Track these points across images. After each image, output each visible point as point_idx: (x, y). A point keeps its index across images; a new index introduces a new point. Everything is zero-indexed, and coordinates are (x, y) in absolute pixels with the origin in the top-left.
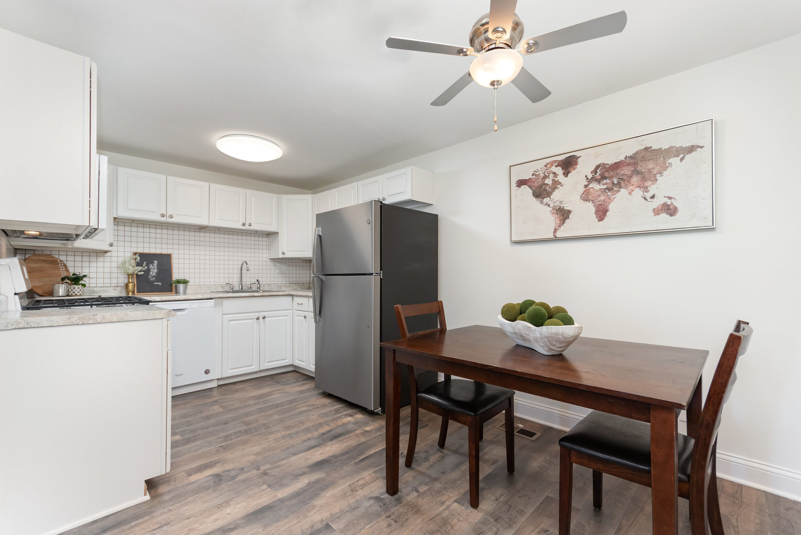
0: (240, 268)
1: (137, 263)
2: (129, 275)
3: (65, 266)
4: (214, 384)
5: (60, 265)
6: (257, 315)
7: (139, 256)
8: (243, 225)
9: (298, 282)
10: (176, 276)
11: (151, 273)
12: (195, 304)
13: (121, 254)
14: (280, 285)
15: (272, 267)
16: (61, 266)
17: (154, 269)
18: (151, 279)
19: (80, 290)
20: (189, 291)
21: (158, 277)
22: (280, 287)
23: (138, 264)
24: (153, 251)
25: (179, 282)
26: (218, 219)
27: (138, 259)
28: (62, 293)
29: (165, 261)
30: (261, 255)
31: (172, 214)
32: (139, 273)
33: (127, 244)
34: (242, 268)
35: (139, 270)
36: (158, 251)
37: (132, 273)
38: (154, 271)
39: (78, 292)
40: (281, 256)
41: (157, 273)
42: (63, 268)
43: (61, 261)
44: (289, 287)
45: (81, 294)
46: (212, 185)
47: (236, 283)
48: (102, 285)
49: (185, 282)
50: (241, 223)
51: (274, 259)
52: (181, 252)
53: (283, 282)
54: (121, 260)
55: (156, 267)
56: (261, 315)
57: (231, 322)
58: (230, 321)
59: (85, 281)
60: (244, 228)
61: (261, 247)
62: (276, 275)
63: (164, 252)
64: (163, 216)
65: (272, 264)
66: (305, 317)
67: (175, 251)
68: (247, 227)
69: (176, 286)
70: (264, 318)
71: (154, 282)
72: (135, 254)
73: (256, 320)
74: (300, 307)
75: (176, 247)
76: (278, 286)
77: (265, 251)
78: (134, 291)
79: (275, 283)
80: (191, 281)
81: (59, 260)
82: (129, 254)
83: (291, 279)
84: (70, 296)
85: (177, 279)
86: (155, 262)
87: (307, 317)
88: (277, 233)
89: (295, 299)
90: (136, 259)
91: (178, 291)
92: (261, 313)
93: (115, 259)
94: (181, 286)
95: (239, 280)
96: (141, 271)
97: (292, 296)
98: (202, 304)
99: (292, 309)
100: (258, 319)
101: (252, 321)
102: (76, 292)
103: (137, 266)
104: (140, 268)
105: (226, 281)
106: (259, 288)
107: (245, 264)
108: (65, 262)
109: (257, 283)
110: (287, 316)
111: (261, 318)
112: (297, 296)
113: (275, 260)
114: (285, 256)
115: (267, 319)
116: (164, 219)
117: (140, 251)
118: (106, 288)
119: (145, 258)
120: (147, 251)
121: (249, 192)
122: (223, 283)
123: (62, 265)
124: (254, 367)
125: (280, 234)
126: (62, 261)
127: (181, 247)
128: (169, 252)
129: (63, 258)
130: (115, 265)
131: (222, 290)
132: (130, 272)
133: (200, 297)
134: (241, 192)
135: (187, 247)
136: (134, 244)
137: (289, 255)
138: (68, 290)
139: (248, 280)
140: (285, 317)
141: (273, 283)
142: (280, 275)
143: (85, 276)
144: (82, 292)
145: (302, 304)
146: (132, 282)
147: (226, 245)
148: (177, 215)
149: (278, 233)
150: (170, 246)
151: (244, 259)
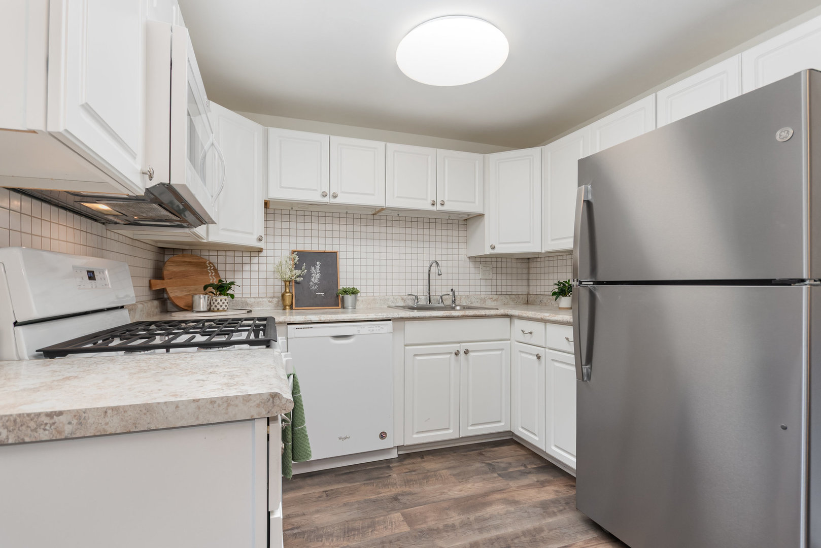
0: (427, 271)
1: (295, 264)
2: (285, 281)
3: (216, 270)
4: (394, 455)
5: (209, 268)
6: (456, 347)
7: (297, 255)
8: (433, 204)
9: (510, 293)
10: (343, 284)
11: (313, 280)
12: (365, 328)
13: (278, 253)
14: (483, 296)
15: (472, 270)
16: (210, 270)
17: (317, 273)
18: (313, 288)
19: (224, 303)
20: (360, 305)
21: (321, 286)
22: (484, 300)
23: (297, 266)
24: (315, 248)
25: (346, 292)
26: (397, 197)
27: (297, 258)
28: (203, 307)
29: (329, 260)
30: (456, 252)
31: (336, 191)
32: (298, 279)
33: (285, 239)
34: (430, 271)
35: (298, 274)
36: (322, 249)
37: (289, 279)
38: (316, 277)
39: (221, 306)
40: (488, 251)
41: (320, 280)
42: (212, 273)
43: (210, 263)
44: (497, 300)
45: (224, 309)
46: (389, 145)
47: (422, 294)
48: (256, 295)
49: (354, 292)
50: (430, 202)
51: (475, 257)
52: (350, 248)
53: (488, 293)
54: (277, 261)
55: (318, 271)
56: (462, 347)
57: (418, 358)
58: (415, 355)
59: (233, 291)
60: (434, 208)
61: (455, 239)
62: (478, 282)
63: (329, 249)
64: (324, 195)
65: (472, 264)
66: (539, 357)
67: (343, 248)
68: (439, 207)
69: (343, 297)
70: (466, 352)
71: (316, 291)
72: (293, 252)
73: (453, 355)
74: (527, 338)
75: (343, 241)
76: (481, 299)
77: (461, 246)
78: (292, 304)
79: (477, 293)
80: (362, 290)
81: (208, 262)
82: (287, 253)
83: (499, 289)
84: (213, 311)
85: (345, 287)
86: (318, 263)
87: (543, 359)
88: (481, 216)
89: (517, 322)
90: (295, 259)
91: (345, 306)
92: (462, 344)
93: (270, 260)
94: (349, 299)
95: (426, 289)
96: (299, 276)
97: (510, 317)
98: (375, 329)
99: (510, 340)
100: (457, 354)
101: (448, 356)
102: (218, 306)
103: (296, 268)
104: (298, 272)
105: (409, 291)
106: (454, 302)
107: (434, 265)
108: (216, 265)
109: (451, 294)
110: (503, 349)
111: (462, 353)
112: (520, 318)
113: (477, 259)
114: (497, 251)
115: (471, 354)
116: (326, 200)
117: (300, 248)
118: (261, 299)
119: (304, 258)
120: (308, 248)
121: (442, 152)
122: (403, 294)
123: (212, 268)
124: (451, 431)
125: (486, 216)
126: (212, 264)
127: (350, 242)
128: (335, 250)
129: (213, 259)
130: (271, 268)
131: (402, 304)
132: (287, 277)
133: (372, 316)
134: (429, 153)
135: (357, 242)
136: (293, 240)
137: (501, 250)
138: (210, 303)
139: (440, 288)
140: (499, 352)
141: (474, 293)
142: (483, 282)
143: (232, 283)
144: (226, 306)
145: (531, 333)
146: (290, 292)
147: (408, 237)
148: (342, 192)
149: (483, 215)
150: (336, 241)
151: (433, 258)
